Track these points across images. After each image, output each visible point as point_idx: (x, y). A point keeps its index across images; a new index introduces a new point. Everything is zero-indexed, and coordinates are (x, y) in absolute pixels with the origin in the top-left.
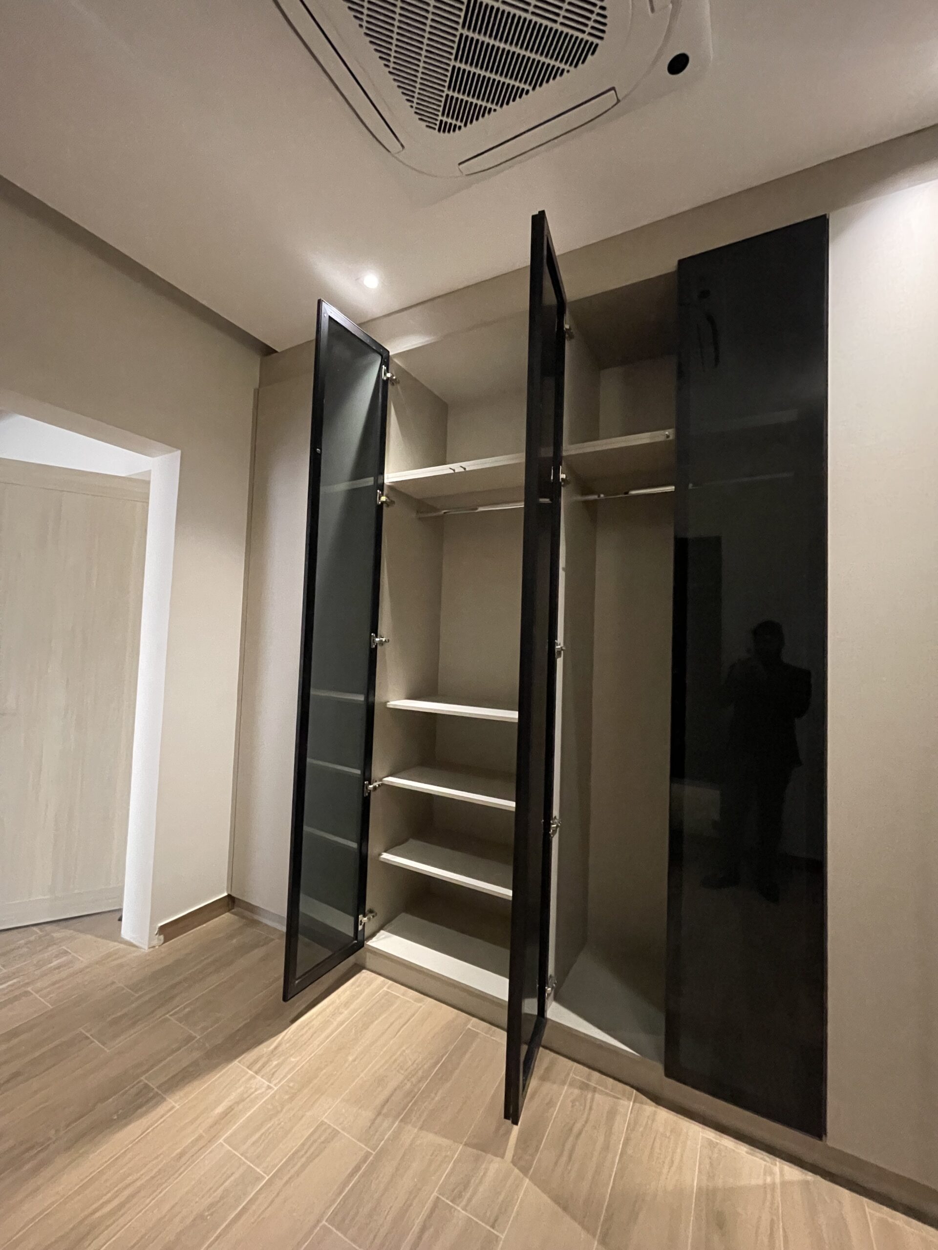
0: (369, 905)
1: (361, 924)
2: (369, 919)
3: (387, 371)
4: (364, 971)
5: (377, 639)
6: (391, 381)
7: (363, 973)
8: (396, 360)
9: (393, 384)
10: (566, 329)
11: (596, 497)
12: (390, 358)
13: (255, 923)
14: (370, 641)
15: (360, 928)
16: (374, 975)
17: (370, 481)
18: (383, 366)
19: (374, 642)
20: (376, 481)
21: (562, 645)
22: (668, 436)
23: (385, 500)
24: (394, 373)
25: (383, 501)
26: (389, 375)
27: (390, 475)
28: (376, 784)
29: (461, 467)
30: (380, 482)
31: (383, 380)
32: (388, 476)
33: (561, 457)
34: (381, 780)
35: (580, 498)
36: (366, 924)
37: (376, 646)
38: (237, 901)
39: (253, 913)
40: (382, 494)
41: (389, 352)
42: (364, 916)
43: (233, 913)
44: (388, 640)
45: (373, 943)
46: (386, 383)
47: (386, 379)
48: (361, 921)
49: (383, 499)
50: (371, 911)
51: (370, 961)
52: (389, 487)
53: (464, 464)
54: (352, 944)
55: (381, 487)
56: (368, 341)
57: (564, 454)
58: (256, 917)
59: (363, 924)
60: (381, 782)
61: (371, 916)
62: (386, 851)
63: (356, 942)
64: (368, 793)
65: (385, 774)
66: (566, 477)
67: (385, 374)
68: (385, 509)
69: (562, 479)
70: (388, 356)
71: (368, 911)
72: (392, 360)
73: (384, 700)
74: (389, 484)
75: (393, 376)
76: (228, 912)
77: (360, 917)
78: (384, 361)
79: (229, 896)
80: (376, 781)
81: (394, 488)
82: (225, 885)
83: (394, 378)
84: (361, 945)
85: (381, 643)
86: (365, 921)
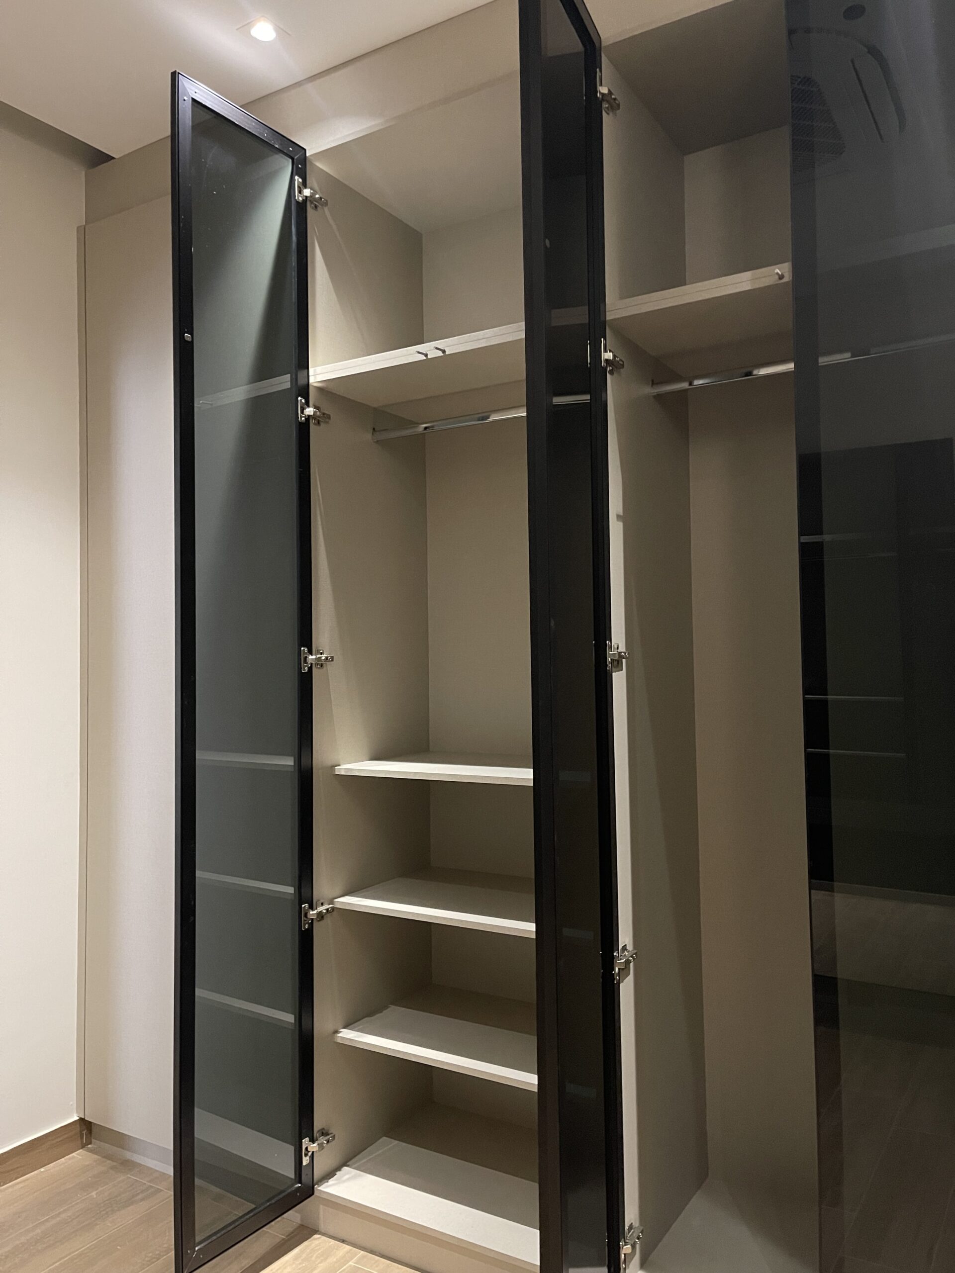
0: (319, 1123)
1: (306, 1155)
2: (321, 1146)
3: (304, 184)
4: (316, 1236)
5: (311, 657)
6: (311, 202)
7: (316, 1239)
8: (319, 165)
9: (316, 207)
10: (603, 94)
11: (685, 385)
12: (307, 158)
13: (127, 1165)
14: (300, 660)
15: (306, 1161)
16: (333, 1242)
17: (284, 382)
18: (296, 177)
19: (305, 661)
20: (294, 380)
21: (622, 649)
22: (781, 277)
23: (312, 414)
24: (316, 188)
25: (309, 416)
26: (307, 192)
27: (319, 369)
28: (322, 909)
29: (437, 348)
30: (301, 382)
31: (298, 202)
32: (315, 370)
33: (604, 323)
34: (331, 902)
35: (650, 391)
36: (315, 1153)
37: (310, 669)
38: (94, 1130)
39: (123, 1149)
40: (307, 404)
41: (305, 150)
42: (313, 1141)
43: (90, 1151)
44: (332, 658)
45: (331, 1188)
46: (302, 206)
47: (303, 200)
48: (307, 1149)
49: (309, 411)
50: (324, 1133)
51: (325, 1218)
52: (320, 389)
53: (440, 344)
54: (293, 1189)
55: (304, 391)
56: (265, 135)
57: (609, 317)
58: (128, 1155)
59: (310, 1154)
60: (331, 906)
61: (323, 1140)
62: (346, 1027)
63: (300, 1185)
64: (309, 924)
65: (338, 891)
66: (615, 356)
67: (300, 192)
68: (314, 430)
69: (607, 360)
70: (304, 160)
71: (318, 1131)
72: (312, 163)
73: (329, 762)
74: (316, 385)
75: (315, 192)
76: (82, 1148)
77: (306, 1141)
78: (297, 167)
79: (82, 1120)
80: (322, 904)
81: (326, 390)
82: (73, 1102)
83: (317, 196)
84: (308, 1192)
85: (320, 664)
86: (314, 1150)
